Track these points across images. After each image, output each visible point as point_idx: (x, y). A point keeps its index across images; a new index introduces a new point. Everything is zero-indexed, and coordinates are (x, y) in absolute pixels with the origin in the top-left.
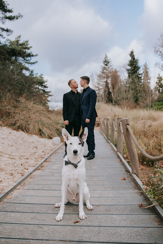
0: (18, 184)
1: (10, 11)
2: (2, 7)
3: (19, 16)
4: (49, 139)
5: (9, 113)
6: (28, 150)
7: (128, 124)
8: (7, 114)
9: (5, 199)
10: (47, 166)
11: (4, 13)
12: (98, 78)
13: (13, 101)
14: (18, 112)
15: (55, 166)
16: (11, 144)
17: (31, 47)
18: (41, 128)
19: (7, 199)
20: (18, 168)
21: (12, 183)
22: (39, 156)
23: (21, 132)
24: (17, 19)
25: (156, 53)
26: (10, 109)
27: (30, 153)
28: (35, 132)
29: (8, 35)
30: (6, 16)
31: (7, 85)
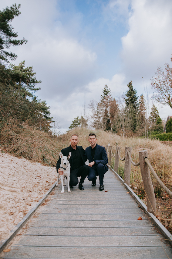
0: (20, 227)
1: (15, 35)
2: (6, 31)
3: (24, 41)
4: (52, 167)
5: (11, 139)
6: (31, 180)
7: (146, 158)
8: (10, 139)
9: (2, 252)
10: (53, 200)
11: (8, 37)
12: (98, 107)
13: (16, 126)
14: (21, 138)
15: (61, 200)
16: (13, 174)
17: (35, 73)
18: (44, 155)
19: (5, 253)
20: (19, 204)
21: (12, 226)
22: (43, 187)
23: (23, 159)
24: (21, 44)
25: (153, 86)
26: (12, 135)
27: (33, 184)
28: (38, 160)
29: (12, 59)
30: (10, 40)
31: (9, 109)
